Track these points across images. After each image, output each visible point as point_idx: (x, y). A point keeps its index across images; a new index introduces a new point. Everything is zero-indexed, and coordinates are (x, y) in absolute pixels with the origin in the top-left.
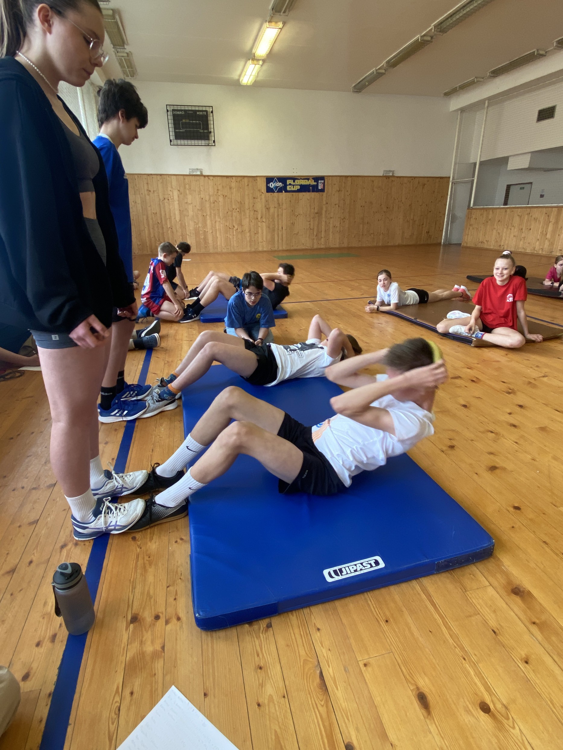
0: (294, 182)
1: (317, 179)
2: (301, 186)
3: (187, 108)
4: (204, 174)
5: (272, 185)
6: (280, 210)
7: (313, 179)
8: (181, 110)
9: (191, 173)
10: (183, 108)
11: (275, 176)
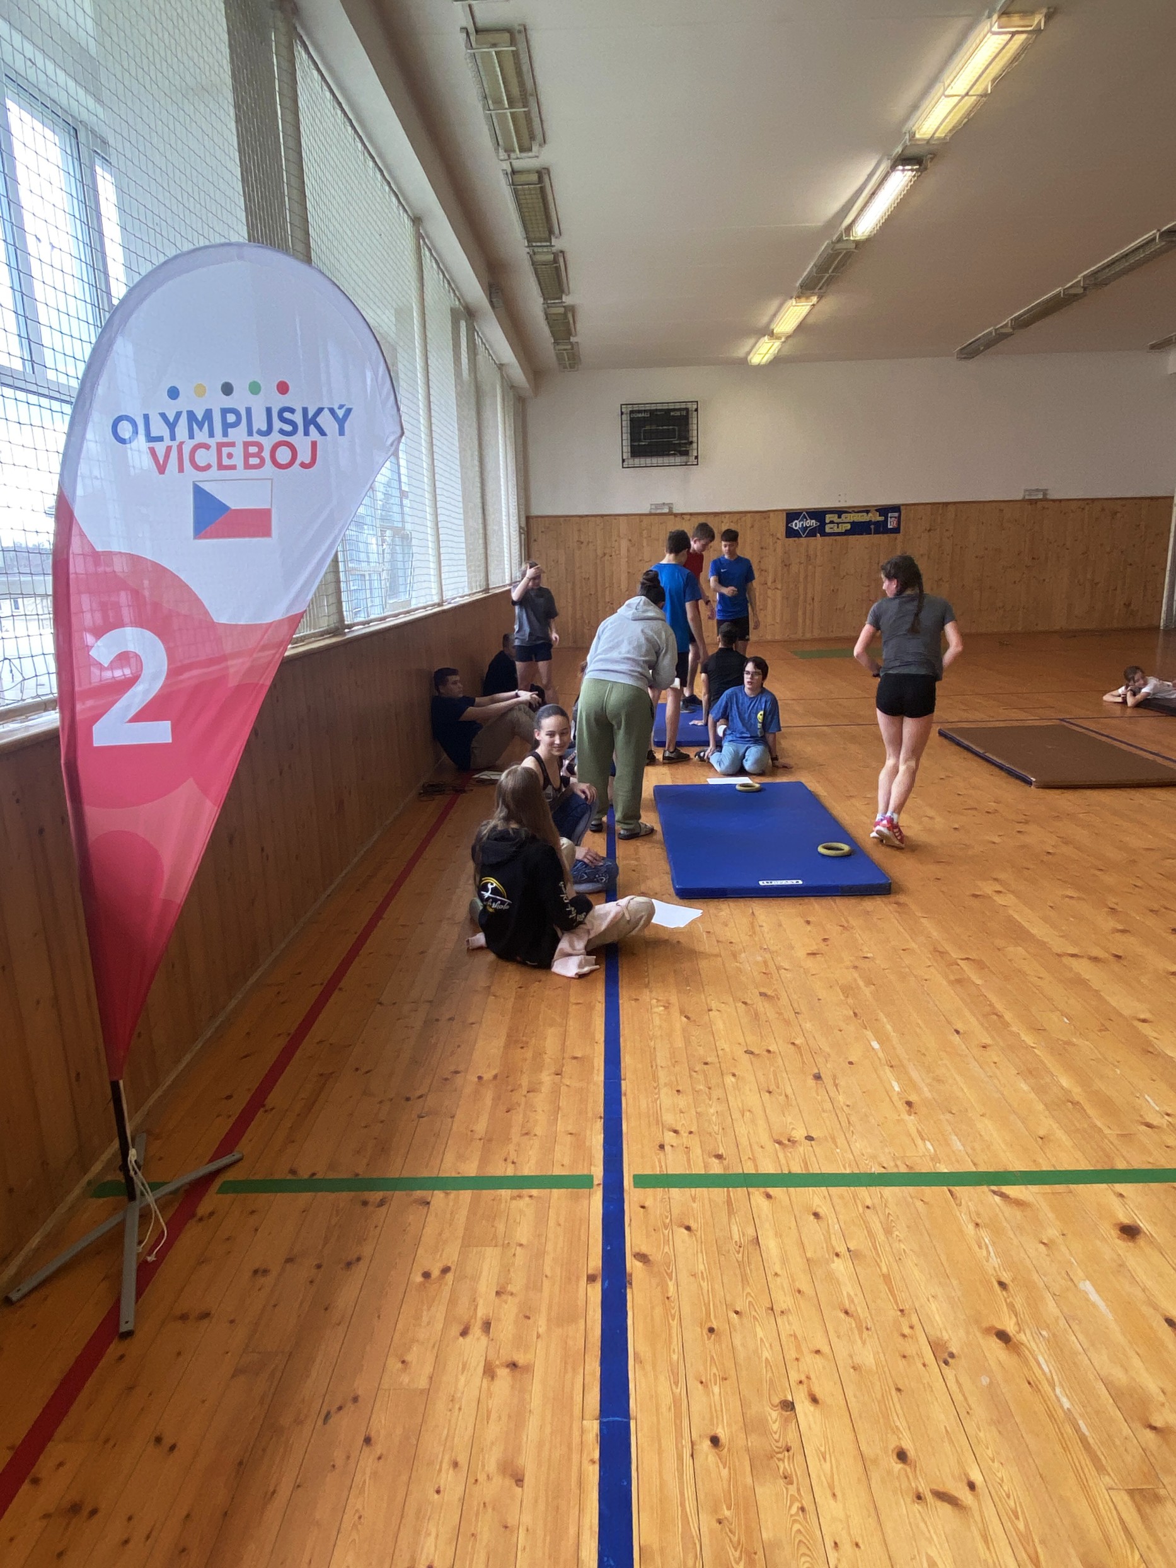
0: (839, 517)
1: (884, 510)
2: (853, 524)
3: (653, 407)
4: (675, 511)
5: (797, 525)
6: (810, 567)
7: (877, 510)
8: (645, 411)
9: (653, 511)
10: (648, 407)
11: (804, 509)
